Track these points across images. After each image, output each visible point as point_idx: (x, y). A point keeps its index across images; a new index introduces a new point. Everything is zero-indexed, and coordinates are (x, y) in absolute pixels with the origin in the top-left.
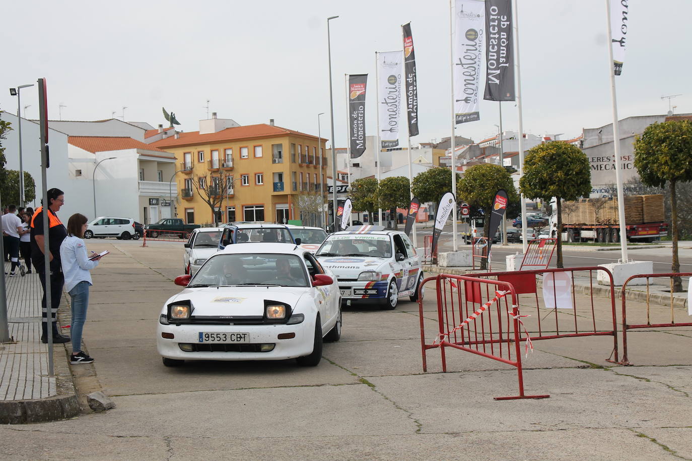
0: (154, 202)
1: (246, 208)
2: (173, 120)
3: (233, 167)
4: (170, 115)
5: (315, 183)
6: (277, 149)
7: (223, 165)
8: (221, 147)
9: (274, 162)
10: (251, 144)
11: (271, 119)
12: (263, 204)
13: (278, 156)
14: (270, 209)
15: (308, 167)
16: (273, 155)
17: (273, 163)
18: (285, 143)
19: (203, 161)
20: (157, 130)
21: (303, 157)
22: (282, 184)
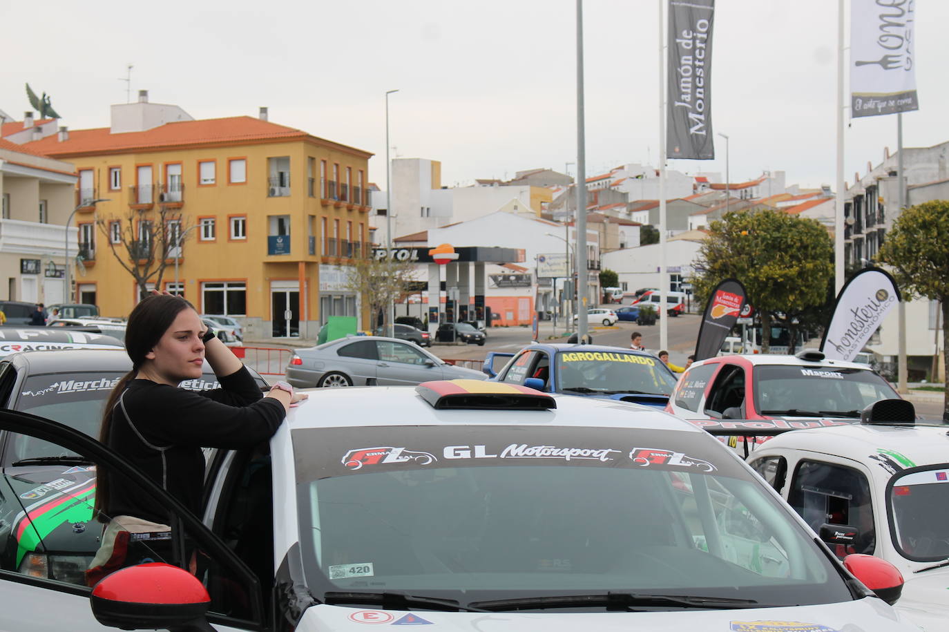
0: (31, 267)
1: (207, 286)
2: (45, 108)
3: (183, 201)
4: (40, 97)
5: (349, 242)
6: (278, 169)
7: (162, 198)
8: (159, 159)
9: (271, 193)
10: (222, 155)
11: (262, 106)
12: (245, 280)
13: (278, 182)
14: (260, 290)
15: (337, 207)
16: (269, 180)
17: (269, 196)
18: (297, 154)
19: (118, 187)
20: (21, 124)
21: (329, 185)
22: (287, 241)
